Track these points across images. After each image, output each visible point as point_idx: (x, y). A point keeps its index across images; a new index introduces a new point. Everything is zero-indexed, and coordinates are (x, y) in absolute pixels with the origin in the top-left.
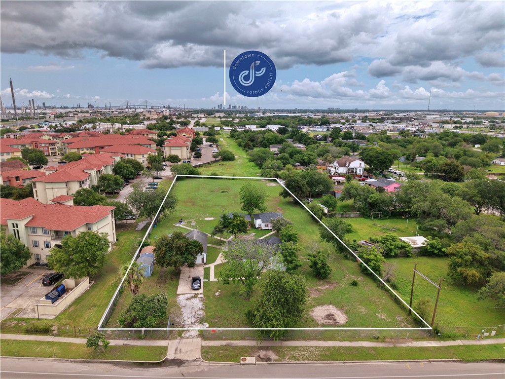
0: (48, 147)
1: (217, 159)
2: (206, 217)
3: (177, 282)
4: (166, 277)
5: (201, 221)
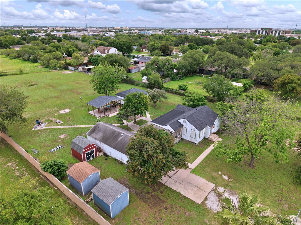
2: (58, 111)
3: (172, 190)
4: (148, 193)
5: (61, 116)
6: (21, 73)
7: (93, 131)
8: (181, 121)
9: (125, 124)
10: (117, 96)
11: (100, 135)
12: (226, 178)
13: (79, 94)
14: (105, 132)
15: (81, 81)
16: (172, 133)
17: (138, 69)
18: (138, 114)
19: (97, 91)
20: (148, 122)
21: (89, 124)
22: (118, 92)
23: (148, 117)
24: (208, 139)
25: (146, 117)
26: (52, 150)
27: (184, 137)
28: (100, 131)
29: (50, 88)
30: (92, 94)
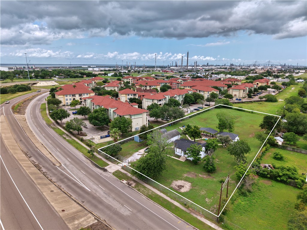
0: (176, 85)
1: (262, 100)
6: (252, 112)
24: (180, 156)
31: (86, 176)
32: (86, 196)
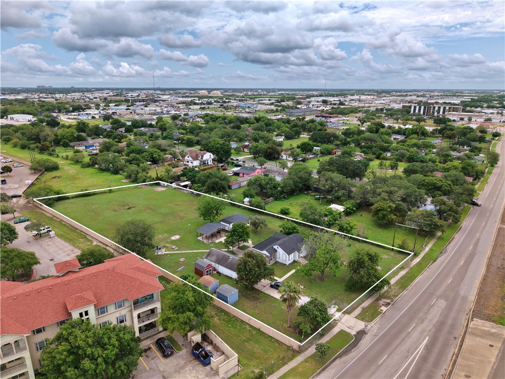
2: (169, 237)
3: (265, 293)
4: (250, 295)
5: (174, 242)
6: (110, 191)
7: (209, 255)
8: (275, 247)
9: (231, 250)
10: (221, 223)
11: (214, 258)
12: (302, 287)
13: (182, 218)
14: (217, 256)
15: (178, 201)
16: (267, 256)
17: (239, 184)
18: (241, 241)
19: (202, 218)
20: (249, 247)
21: (200, 249)
22: (221, 217)
23: (250, 243)
24: (296, 262)
25: (248, 243)
26: (178, 270)
27: (278, 260)
28: (214, 255)
29: (149, 211)
30: (194, 219)
31: (391, 354)
32: (441, 339)
